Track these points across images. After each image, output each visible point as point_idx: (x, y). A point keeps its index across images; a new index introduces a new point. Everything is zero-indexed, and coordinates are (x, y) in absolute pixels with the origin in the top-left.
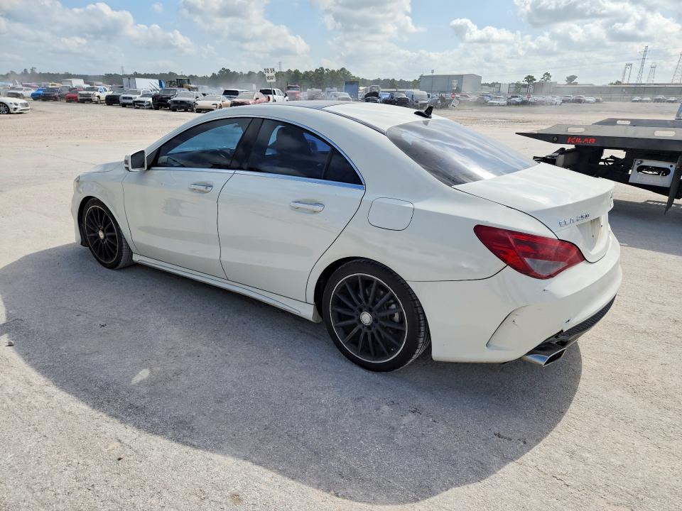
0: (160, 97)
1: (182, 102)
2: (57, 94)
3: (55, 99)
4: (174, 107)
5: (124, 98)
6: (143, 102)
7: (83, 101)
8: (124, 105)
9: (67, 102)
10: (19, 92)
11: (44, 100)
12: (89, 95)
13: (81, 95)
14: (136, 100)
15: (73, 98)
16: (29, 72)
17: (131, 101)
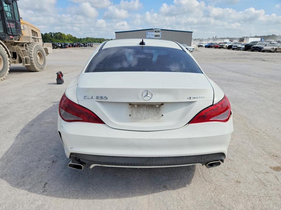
0: (248, 45)
1: (257, 47)
2: (213, 45)
3: (212, 47)
4: (252, 50)
5: (234, 46)
6: (241, 48)
7: (220, 48)
8: (233, 49)
9: (215, 48)
10: (202, 45)
11: (208, 48)
12: (223, 45)
13: (220, 45)
14: (238, 47)
15: (217, 46)
16: (214, 38)
17: (236, 47)
